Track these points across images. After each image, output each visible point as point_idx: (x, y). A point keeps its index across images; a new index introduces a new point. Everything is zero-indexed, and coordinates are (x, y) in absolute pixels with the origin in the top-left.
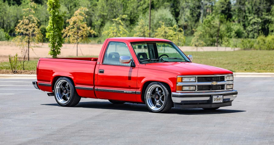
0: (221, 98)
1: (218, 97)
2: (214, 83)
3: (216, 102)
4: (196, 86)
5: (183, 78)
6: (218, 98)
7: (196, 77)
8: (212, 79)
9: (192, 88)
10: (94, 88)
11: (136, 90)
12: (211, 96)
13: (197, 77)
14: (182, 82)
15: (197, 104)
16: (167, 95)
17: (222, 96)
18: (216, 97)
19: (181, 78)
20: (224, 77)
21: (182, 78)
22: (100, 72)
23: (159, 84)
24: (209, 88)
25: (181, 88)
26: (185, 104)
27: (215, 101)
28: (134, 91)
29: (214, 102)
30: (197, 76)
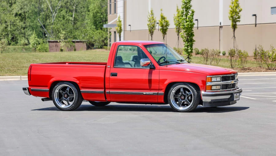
2: (233, 82)
4: (220, 85)
5: (212, 78)
7: (221, 77)
9: (218, 87)
10: (105, 91)
11: (158, 91)
12: (232, 94)
14: (211, 81)
16: (196, 95)
19: (210, 78)
22: (113, 75)
23: (185, 84)
25: (210, 87)
27: (235, 98)
28: (156, 92)
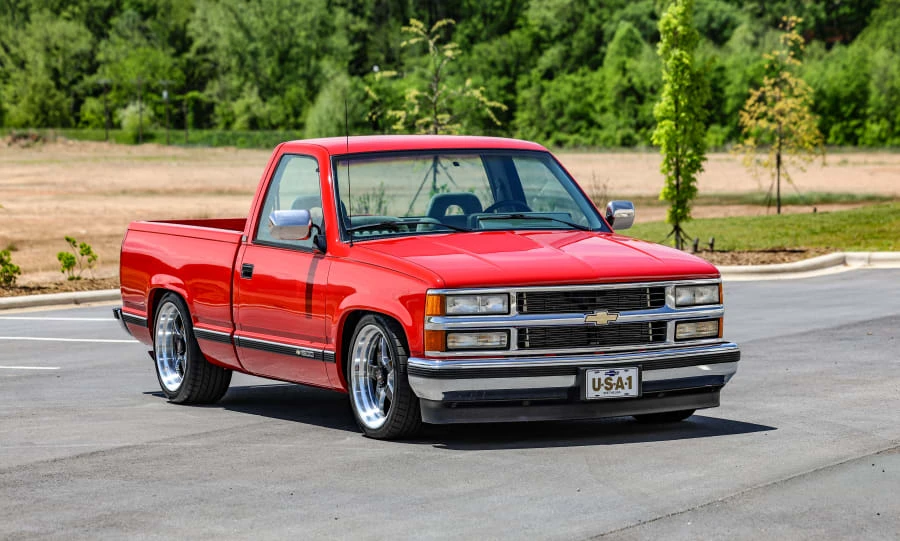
0: (630, 378)
1: (612, 374)
2: (601, 318)
3: (602, 394)
5: (449, 299)
6: (615, 379)
7: (508, 294)
8: (594, 300)
9: (495, 340)
10: (232, 334)
12: (578, 371)
13: (514, 295)
15: (519, 404)
17: (633, 372)
18: (602, 374)
19: (439, 299)
20: (662, 289)
21: (443, 299)
24: (589, 336)
25: (441, 340)
26: (461, 405)
27: (598, 389)
29: (591, 394)
30: (513, 291)
